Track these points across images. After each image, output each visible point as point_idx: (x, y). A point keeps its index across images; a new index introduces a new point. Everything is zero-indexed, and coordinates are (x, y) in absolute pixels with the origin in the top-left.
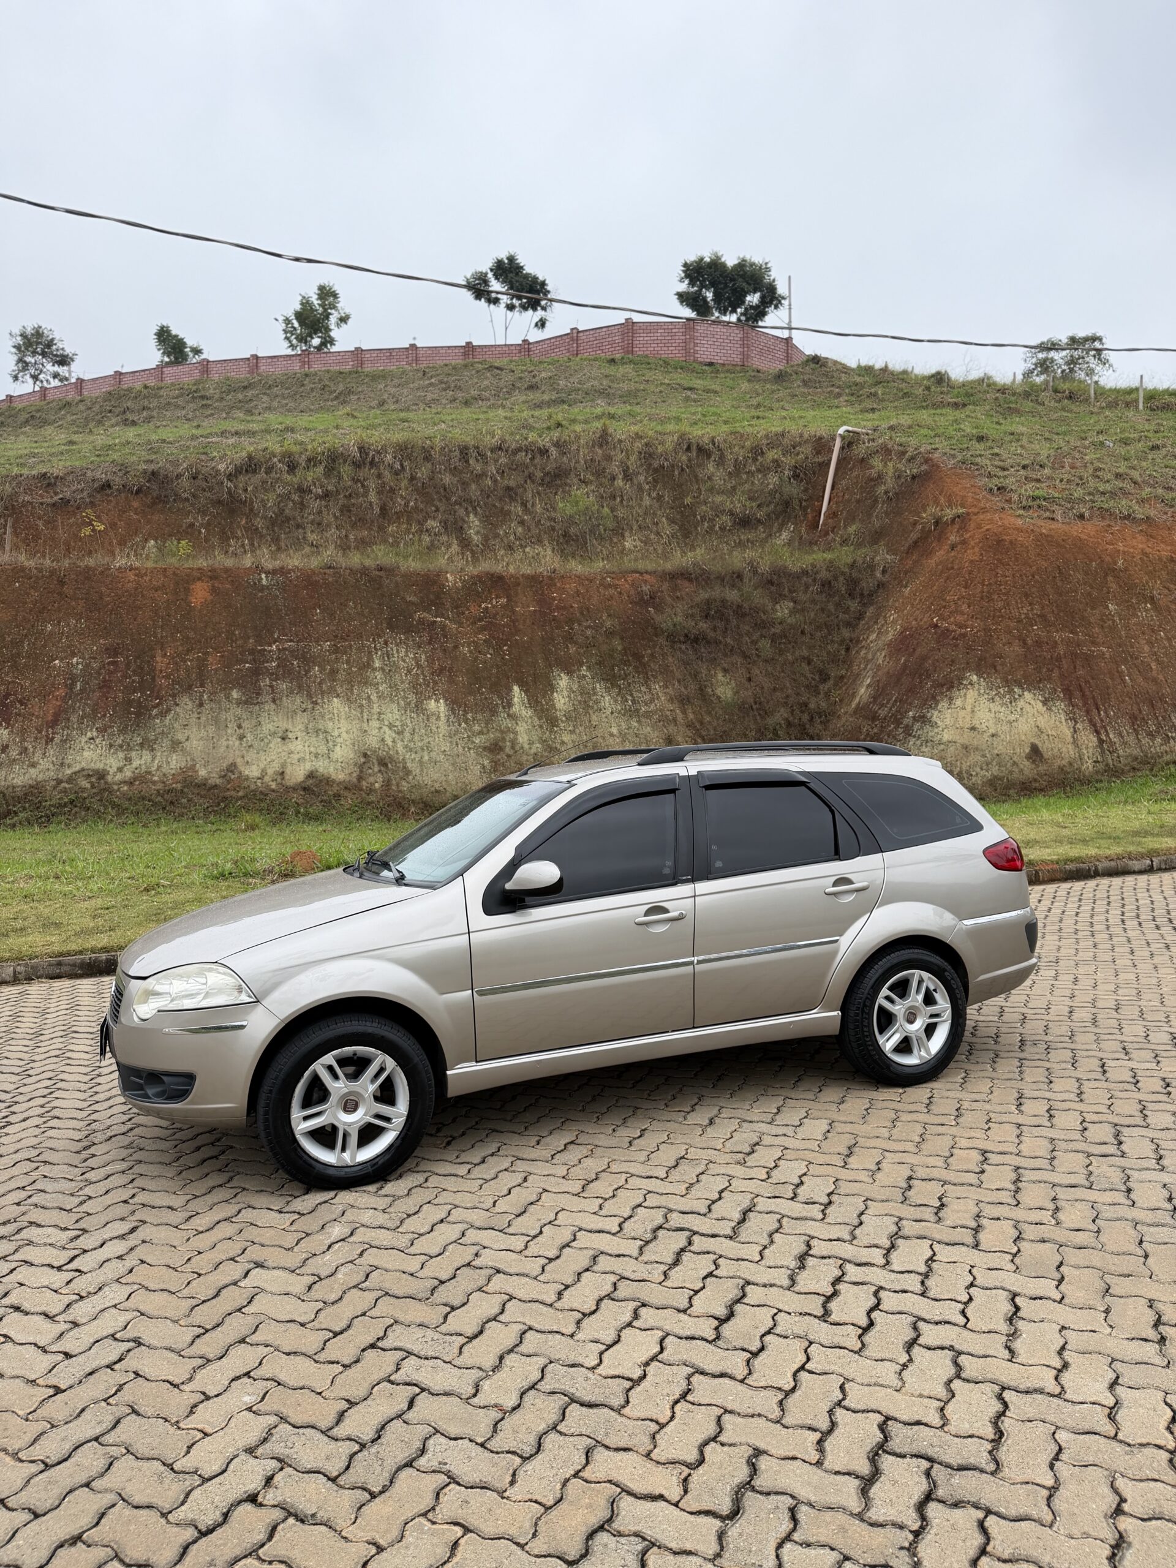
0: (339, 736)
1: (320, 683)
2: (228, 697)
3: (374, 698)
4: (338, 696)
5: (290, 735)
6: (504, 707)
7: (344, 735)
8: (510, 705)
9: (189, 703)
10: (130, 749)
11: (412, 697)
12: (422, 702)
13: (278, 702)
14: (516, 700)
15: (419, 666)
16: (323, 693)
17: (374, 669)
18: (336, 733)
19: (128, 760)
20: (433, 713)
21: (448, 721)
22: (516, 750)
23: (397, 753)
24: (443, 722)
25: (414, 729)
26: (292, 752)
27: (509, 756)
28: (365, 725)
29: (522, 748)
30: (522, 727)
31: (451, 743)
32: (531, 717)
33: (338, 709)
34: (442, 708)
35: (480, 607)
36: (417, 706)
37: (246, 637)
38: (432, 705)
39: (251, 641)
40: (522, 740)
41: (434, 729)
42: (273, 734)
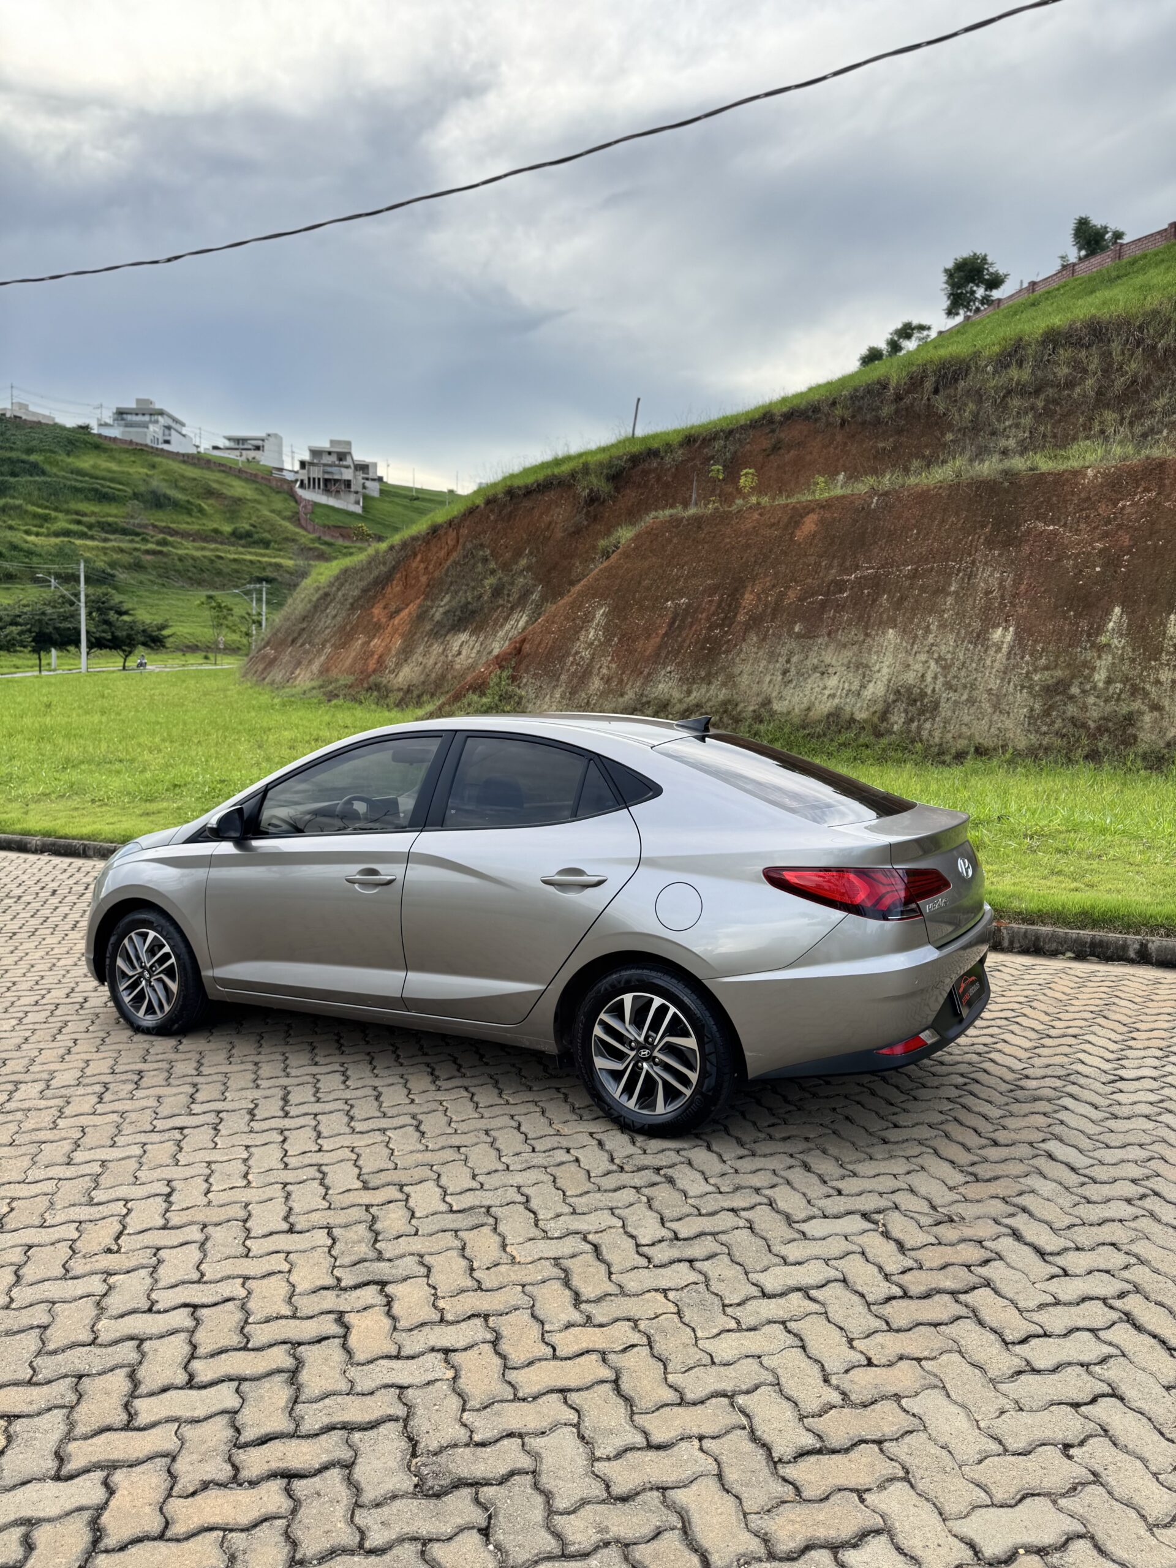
0: (879, 671)
1: (883, 612)
2: (790, 631)
3: (933, 627)
4: (895, 626)
5: (831, 670)
6: (1089, 635)
7: (885, 671)
8: (1100, 631)
9: (755, 639)
10: (694, 682)
11: (977, 625)
12: (987, 632)
13: (833, 635)
14: (1111, 624)
15: (1001, 586)
16: (881, 623)
17: (949, 594)
18: (877, 667)
19: (689, 692)
20: (995, 644)
21: (1009, 653)
22: (1084, 692)
23: (934, 690)
24: (1001, 656)
25: (964, 663)
26: (825, 688)
27: (1072, 698)
28: (910, 660)
29: (1094, 688)
30: (1107, 660)
31: (1003, 679)
32: (1123, 648)
33: (889, 641)
34: (1009, 637)
35: (1115, 505)
36: (978, 636)
37: (830, 567)
38: (997, 634)
39: (833, 571)
40: (1100, 677)
41: (988, 663)
42: (815, 668)
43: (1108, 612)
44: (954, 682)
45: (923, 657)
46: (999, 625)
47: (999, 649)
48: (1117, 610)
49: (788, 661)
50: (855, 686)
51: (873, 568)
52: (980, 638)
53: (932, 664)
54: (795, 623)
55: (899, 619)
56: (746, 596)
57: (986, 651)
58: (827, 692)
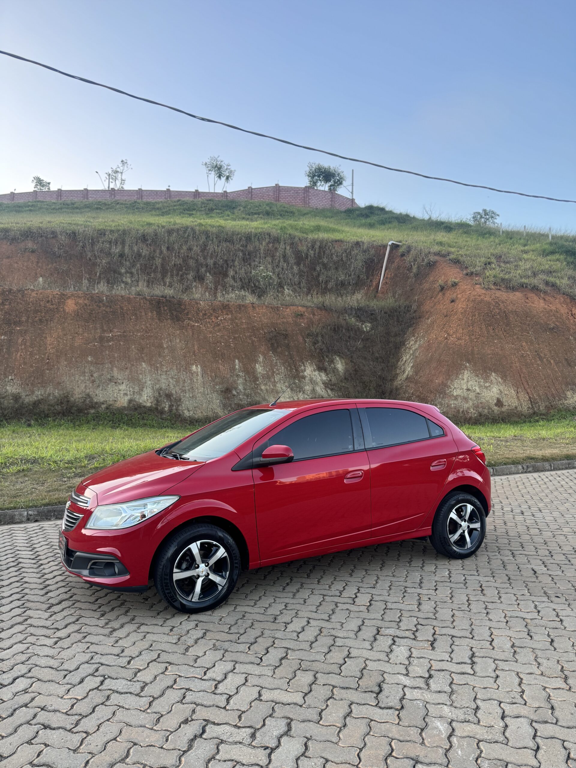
0: (146, 383)
2: (86, 360)
3: (164, 363)
4: (145, 361)
5: (119, 381)
7: (149, 383)
8: (234, 369)
9: (65, 363)
10: (33, 386)
11: (183, 363)
12: (189, 367)
13: (113, 364)
14: (237, 367)
15: (187, 347)
16: (136, 359)
17: (164, 348)
18: (144, 381)
20: (195, 372)
21: (202, 376)
22: (238, 393)
23: (176, 393)
24: (200, 377)
25: (185, 380)
26: (120, 390)
27: (234, 395)
28: (159, 377)
29: (241, 391)
30: (240, 381)
31: (204, 388)
32: (245, 376)
33: (144, 368)
34: (199, 370)
35: (217, 319)
36: (186, 369)
37: (96, 329)
38: (194, 368)
39: (98, 331)
40: (241, 387)
41: (195, 381)
42: (110, 380)
43: (234, 361)
44: (184, 388)
45: (164, 377)
46: (193, 364)
47: (197, 375)
48: (237, 361)
49: (92, 376)
50: (137, 389)
51: (120, 332)
52: (187, 369)
53: (171, 380)
54: (87, 356)
55: (145, 359)
56: (49, 339)
57: (192, 376)
58: (122, 392)
